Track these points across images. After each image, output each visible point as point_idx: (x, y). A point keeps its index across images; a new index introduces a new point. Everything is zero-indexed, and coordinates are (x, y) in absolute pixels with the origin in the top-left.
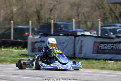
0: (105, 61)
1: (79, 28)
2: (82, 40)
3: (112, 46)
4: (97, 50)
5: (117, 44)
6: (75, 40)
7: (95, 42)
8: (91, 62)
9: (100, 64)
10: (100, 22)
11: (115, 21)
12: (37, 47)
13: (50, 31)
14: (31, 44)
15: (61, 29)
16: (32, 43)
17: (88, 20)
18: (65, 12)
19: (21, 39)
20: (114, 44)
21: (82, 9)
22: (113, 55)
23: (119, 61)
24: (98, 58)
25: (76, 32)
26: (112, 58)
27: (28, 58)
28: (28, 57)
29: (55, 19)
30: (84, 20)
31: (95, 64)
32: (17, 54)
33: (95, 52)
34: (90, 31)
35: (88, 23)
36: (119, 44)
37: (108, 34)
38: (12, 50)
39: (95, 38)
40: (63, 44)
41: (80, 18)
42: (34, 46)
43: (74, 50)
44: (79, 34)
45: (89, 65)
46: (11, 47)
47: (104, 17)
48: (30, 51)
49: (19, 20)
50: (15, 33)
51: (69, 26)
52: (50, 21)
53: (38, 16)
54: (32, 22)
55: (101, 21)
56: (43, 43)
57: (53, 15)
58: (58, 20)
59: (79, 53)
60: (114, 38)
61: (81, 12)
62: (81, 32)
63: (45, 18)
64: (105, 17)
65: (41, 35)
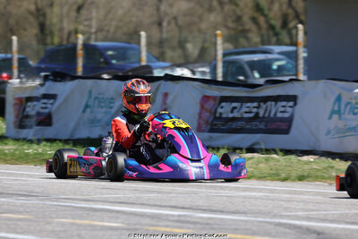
2: (165, 91)
3: (255, 110)
4: (211, 120)
5: (269, 103)
7: (206, 98)
12: (33, 113)
13: (75, 69)
14: (15, 104)
15: (107, 62)
17: (190, 38)
18: (120, 12)
20: (262, 104)
21: (171, 6)
22: (257, 137)
23: (276, 153)
25: (149, 68)
26: (253, 145)
27: (6, 144)
28: (7, 141)
29: (91, 34)
33: (203, 128)
34: (190, 66)
35: (189, 46)
36: (276, 104)
37: (246, 77)
39: (206, 86)
41: (164, 30)
42: (24, 110)
44: (157, 73)
47: (234, 29)
48: (12, 125)
51: (130, 52)
53: (42, 27)
55: (227, 39)
56: (51, 101)
57: (86, 23)
58: (100, 35)
60: (261, 85)
61: (166, 14)
62: (164, 68)
63: (61, 29)
64: (240, 28)
65: (46, 78)
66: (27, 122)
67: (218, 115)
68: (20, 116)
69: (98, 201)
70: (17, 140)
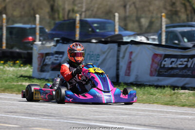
0: (174, 90)
1: (126, 29)
2: (131, 51)
3: (185, 63)
4: (158, 69)
5: (194, 59)
6: (119, 51)
7: (155, 55)
8: (147, 91)
9: (164, 96)
10: (164, 20)
11: (192, 18)
12: (50, 63)
13: (74, 35)
14: (39, 57)
15: (93, 31)
16: (40, 55)
17: (143, 15)
19: (20, 48)
20: (190, 59)
22: (187, 80)
24: (160, 83)
25: (120, 36)
26: (185, 84)
27: (33, 82)
28: (33, 80)
29: (82, 12)
30: (135, 14)
31: (155, 95)
32: (14, 75)
33: (154, 74)
34: (146, 35)
35: (143, 21)
37: (179, 41)
38: (4, 67)
39: (156, 47)
40: (98, 59)
41: (128, 10)
42: (44, 61)
43: (118, 69)
44: (126, 39)
45: (144, 97)
46: (2, 62)
47: (171, 11)
48: (36, 70)
49: (16, 13)
50: (9, 36)
51: (108, 25)
52: (74, 16)
53: (52, 7)
54: (40, 18)
55: (167, 17)
56: (61, 56)
57: (79, 5)
58: (88, 13)
59: (126, 75)
60: (190, 48)
62: (130, 36)
63: (64, 9)
64: (174, 9)
65: (57, 42)
66: (46, 68)
67: (162, 66)
68: (42, 64)
69: (92, 120)
70: (40, 79)
